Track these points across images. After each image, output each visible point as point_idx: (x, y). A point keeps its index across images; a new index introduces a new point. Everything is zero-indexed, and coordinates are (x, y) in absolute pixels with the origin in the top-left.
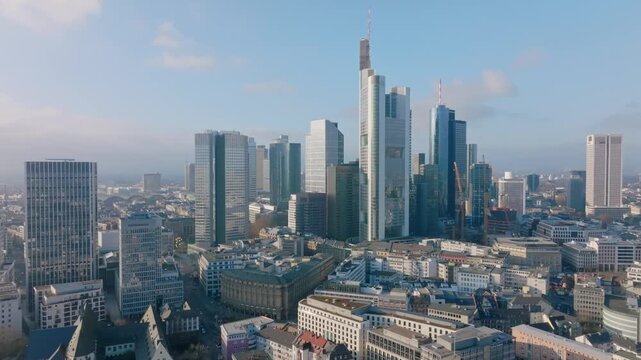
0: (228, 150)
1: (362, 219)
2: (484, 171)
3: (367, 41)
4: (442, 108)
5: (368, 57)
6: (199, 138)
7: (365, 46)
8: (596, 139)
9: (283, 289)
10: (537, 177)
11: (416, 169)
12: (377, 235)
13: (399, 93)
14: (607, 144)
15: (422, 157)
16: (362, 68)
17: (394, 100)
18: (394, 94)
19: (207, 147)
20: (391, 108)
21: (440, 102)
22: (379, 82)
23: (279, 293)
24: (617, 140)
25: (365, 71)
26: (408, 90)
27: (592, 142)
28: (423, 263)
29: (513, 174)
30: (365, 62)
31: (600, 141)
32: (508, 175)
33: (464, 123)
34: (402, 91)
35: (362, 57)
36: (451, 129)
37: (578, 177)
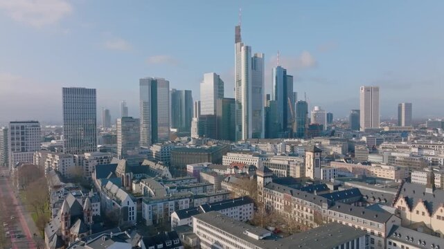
0: (158, 89)
1: (237, 129)
2: (303, 106)
3: (239, 27)
4: (279, 68)
5: (240, 36)
6: (142, 82)
7: (238, 29)
8: (365, 89)
9: (209, 155)
10: (331, 115)
11: (265, 104)
12: (248, 137)
13: (258, 56)
14: (371, 92)
15: (268, 96)
16: (236, 42)
17: (255, 61)
18: (255, 57)
19: (147, 87)
20: (254, 65)
21: (278, 64)
22: (248, 49)
23: (207, 157)
24: (377, 89)
25: (239, 44)
26: (263, 55)
27: (363, 91)
28: (278, 145)
29: (320, 108)
30: (238, 39)
31: (367, 90)
32: (316, 108)
33: (292, 77)
34: (260, 56)
35: (236, 36)
36: (285, 81)
37: (355, 112)
